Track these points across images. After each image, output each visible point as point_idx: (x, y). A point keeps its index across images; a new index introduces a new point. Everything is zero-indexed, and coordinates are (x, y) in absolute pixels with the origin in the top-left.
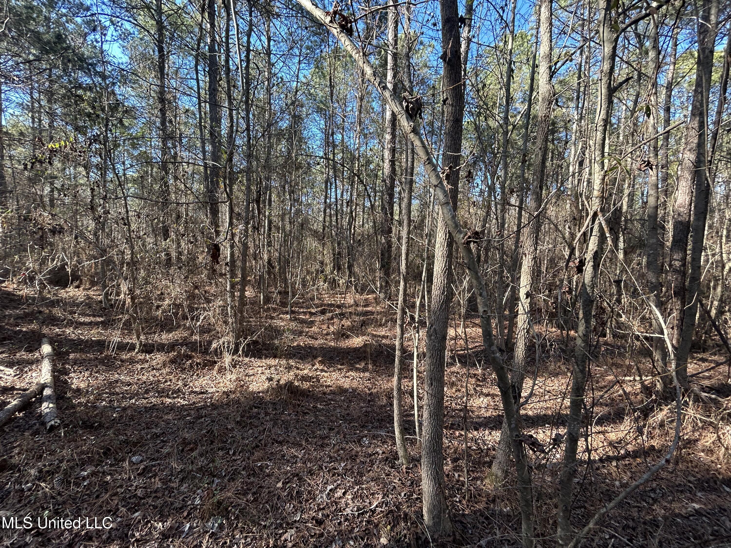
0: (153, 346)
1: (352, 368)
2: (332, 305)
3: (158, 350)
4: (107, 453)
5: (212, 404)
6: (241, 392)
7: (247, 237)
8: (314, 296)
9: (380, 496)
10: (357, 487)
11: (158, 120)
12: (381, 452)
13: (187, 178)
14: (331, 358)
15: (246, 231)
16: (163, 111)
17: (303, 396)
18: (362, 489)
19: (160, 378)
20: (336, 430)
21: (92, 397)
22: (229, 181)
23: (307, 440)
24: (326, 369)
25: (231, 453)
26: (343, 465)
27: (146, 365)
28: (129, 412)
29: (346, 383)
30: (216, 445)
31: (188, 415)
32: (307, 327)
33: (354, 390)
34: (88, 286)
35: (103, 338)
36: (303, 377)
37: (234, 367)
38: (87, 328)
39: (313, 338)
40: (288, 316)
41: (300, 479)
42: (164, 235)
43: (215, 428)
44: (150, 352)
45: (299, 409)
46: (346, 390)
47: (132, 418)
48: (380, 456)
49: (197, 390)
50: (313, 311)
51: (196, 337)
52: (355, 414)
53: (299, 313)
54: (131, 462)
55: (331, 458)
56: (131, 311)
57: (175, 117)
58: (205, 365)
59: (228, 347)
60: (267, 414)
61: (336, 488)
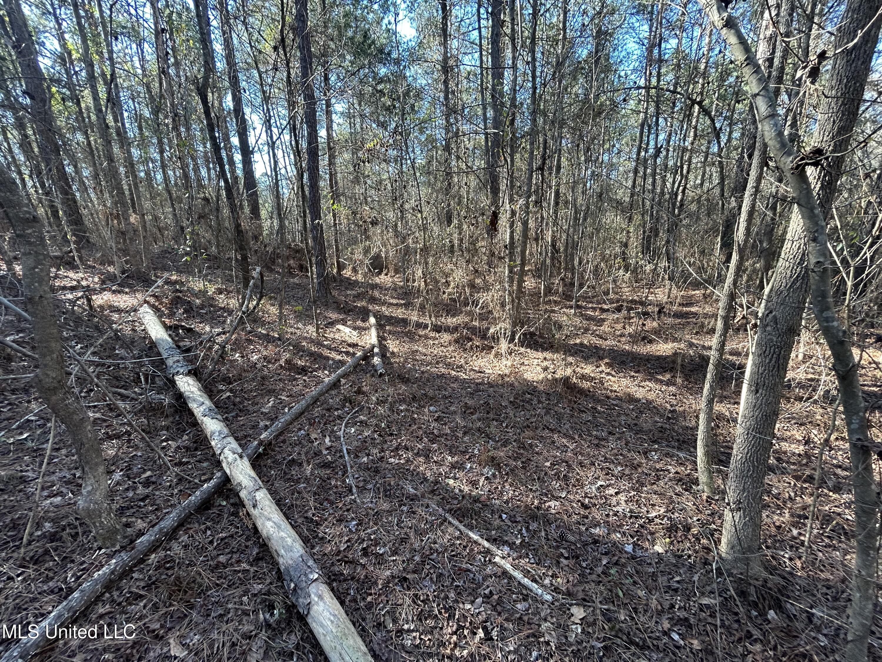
0: (441, 327)
1: (651, 377)
2: (633, 301)
3: (445, 331)
4: (414, 398)
5: (489, 383)
6: (515, 377)
7: (528, 213)
8: (608, 290)
9: (662, 510)
10: (633, 493)
11: (442, 95)
12: (673, 471)
13: (468, 156)
14: (623, 363)
15: (527, 205)
16: (446, 83)
17: (581, 394)
18: (640, 497)
19: (447, 354)
20: (617, 435)
21: (402, 360)
22: (511, 150)
23: (580, 436)
24: (613, 373)
25: (504, 425)
26: (619, 468)
27: (436, 342)
28: (426, 375)
29: (640, 393)
30: (491, 416)
31: (469, 387)
32: (596, 325)
33: (649, 402)
34: (393, 274)
35: (405, 317)
36: (583, 376)
37: (510, 354)
38: (395, 307)
39: (601, 338)
40: (573, 311)
41: (569, 466)
42: (448, 222)
43: (491, 402)
44: (439, 332)
45: (575, 406)
46: (638, 400)
47: (428, 380)
48: (671, 475)
49: (476, 369)
50: (605, 307)
51: (476, 323)
52: (645, 426)
53: (586, 308)
54: (429, 410)
55: (606, 458)
56: (424, 294)
57: (457, 85)
58: (483, 349)
59: (505, 334)
60: (539, 402)
61: (608, 486)
